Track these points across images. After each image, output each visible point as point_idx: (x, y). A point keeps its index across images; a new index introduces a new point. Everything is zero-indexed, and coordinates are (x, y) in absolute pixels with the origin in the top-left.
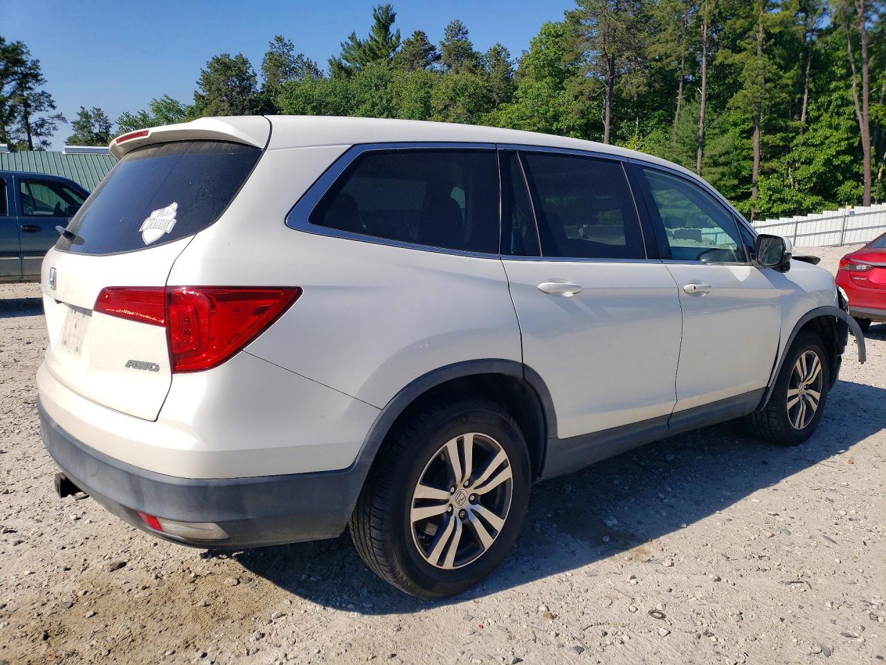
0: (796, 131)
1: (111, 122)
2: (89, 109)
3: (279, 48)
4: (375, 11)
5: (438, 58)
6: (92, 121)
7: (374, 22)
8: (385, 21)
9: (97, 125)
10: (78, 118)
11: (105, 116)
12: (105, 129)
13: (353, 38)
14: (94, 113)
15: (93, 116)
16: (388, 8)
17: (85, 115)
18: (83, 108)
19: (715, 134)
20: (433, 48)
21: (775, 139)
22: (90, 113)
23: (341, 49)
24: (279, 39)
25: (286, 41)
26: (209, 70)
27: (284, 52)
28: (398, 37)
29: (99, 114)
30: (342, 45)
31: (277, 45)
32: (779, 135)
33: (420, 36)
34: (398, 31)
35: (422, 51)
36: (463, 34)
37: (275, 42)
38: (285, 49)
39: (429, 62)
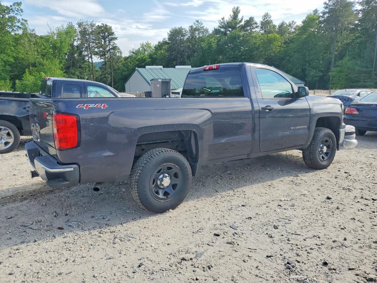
3: (197, 25)
4: (233, 9)
5: (256, 27)
7: (232, 14)
8: (236, 12)
13: (223, 19)
16: (237, 8)
20: (256, 23)
24: (197, 21)
25: (200, 22)
26: (170, 33)
28: (242, 19)
30: (219, 22)
31: (196, 24)
33: (251, 19)
34: (242, 16)
36: (269, 18)
37: (196, 22)
38: (199, 25)
39: (254, 28)
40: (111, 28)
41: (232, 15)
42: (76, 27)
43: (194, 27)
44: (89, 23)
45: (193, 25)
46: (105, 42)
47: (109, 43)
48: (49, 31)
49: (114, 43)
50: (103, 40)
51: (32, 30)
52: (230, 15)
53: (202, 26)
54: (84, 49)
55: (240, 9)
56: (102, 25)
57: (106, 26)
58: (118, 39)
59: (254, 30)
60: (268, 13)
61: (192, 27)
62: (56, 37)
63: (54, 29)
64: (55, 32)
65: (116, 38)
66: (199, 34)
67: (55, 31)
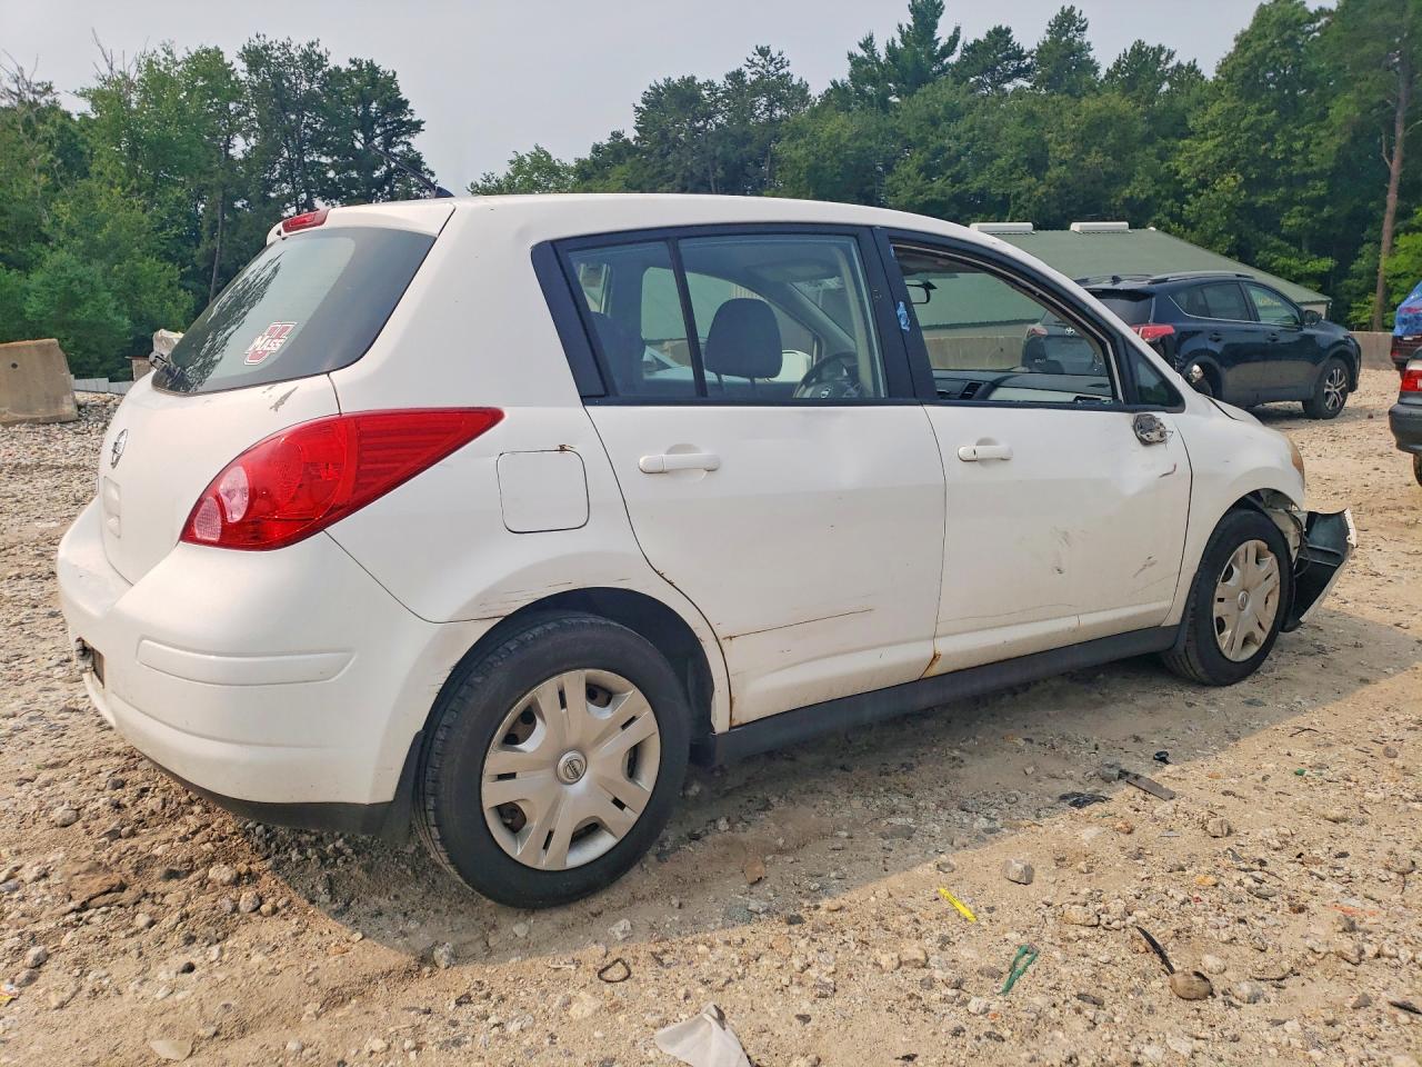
3: (763, 67)
5: (1018, 73)
7: (907, 20)
8: (926, 12)
13: (867, 44)
20: (1018, 55)
23: (846, 64)
24: (763, 52)
25: (774, 54)
26: (644, 106)
27: (768, 72)
28: (954, 39)
30: (850, 59)
31: (759, 63)
33: (1000, 36)
36: (1077, 30)
38: (771, 69)
39: (1009, 78)
40: (392, 80)
41: (905, 28)
42: (241, 69)
43: (750, 77)
44: (297, 54)
45: (745, 69)
46: (369, 139)
47: (388, 143)
48: (105, 71)
49: (409, 144)
50: (360, 136)
51: (39, 88)
52: (900, 26)
53: (781, 72)
54: (276, 175)
56: (355, 68)
57: (373, 69)
58: (423, 127)
59: (1009, 87)
60: (1072, 8)
61: (736, 77)
62: (134, 97)
63: (129, 60)
64: (134, 76)
65: (416, 127)
66: (770, 107)
67: (133, 69)
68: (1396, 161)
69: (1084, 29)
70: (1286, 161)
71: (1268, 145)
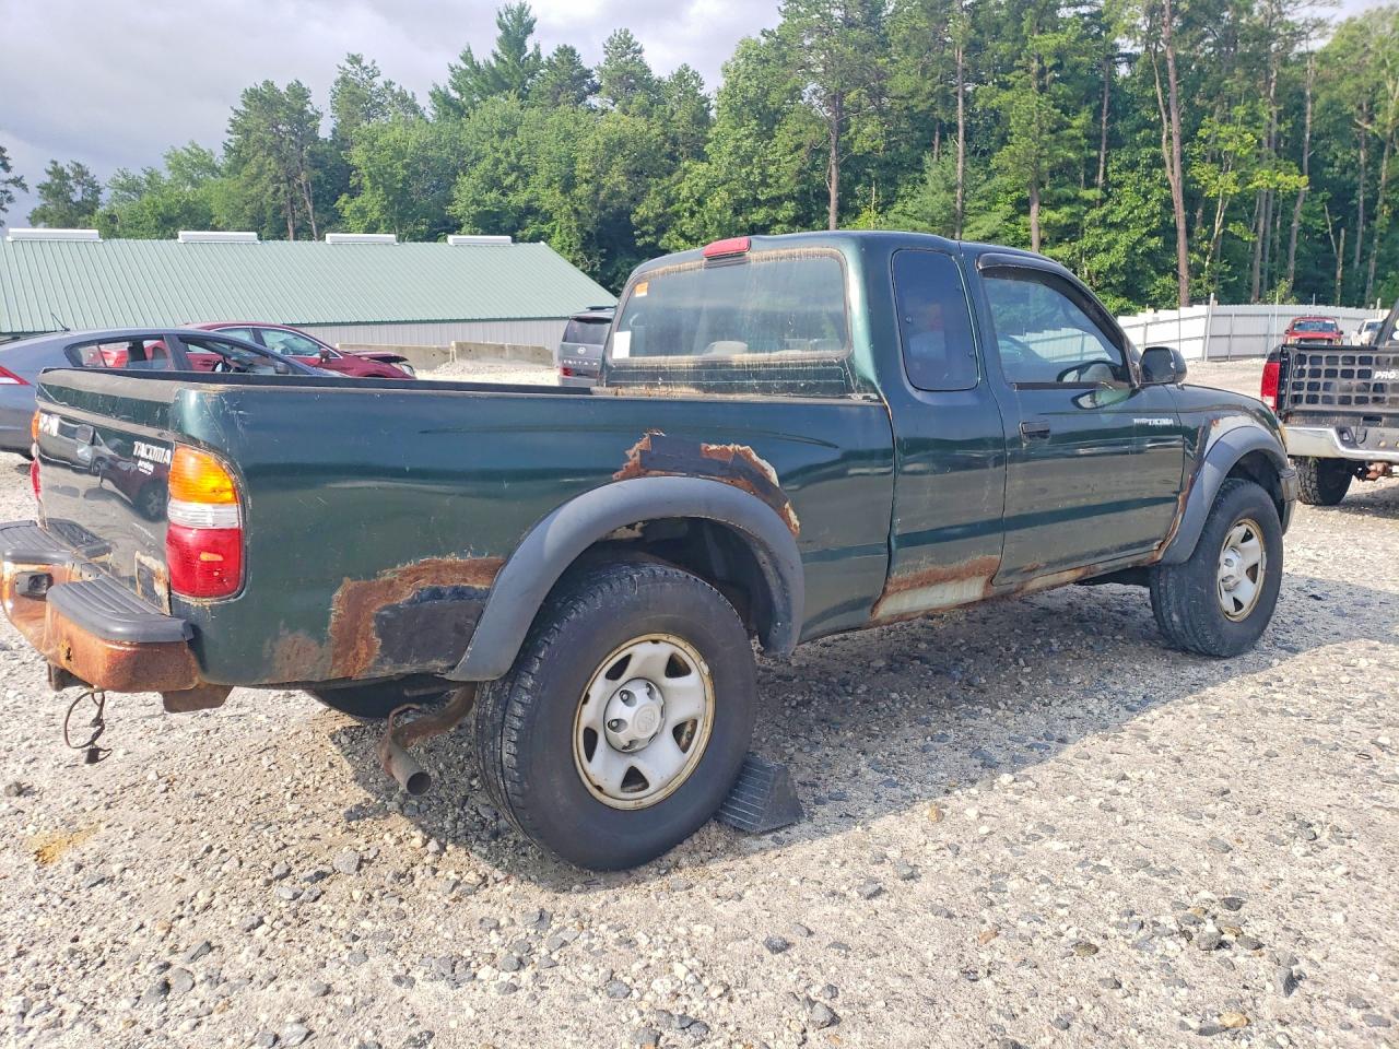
0: (1090, 204)
1: (101, 185)
2: (65, 163)
3: (356, 74)
4: (501, 16)
5: (596, 89)
6: (71, 183)
7: (499, 34)
8: (517, 30)
9: (79, 189)
10: (48, 179)
11: (91, 175)
12: (92, 195)
13: (467, 57)
14: (74, 170)
15: (71, 175)
16: (522, 10)
17: (58, 173)
18: (56, 163)
19: (979, 208)
20: (587, 74)
21: (1060, 216)
22: (67, 170)
23: (449, 75)
24: (355, 60)
25: (365, 62)
27: (363, 80)
28: (538, 57)
29: (81, 172)
30: (452, 70)
31: (352, 70)
32: (1066, 209)
33: (567, 53)
34: (537, 47)
35: (571, 79)
36: (635, 52)
37: (348, 66)
38: (365, 76)
55: (531, 14)
61: (343, 81)
68: (834, 184)
69: (640, 51)
70: (764, 183)
71: (748, 169)
